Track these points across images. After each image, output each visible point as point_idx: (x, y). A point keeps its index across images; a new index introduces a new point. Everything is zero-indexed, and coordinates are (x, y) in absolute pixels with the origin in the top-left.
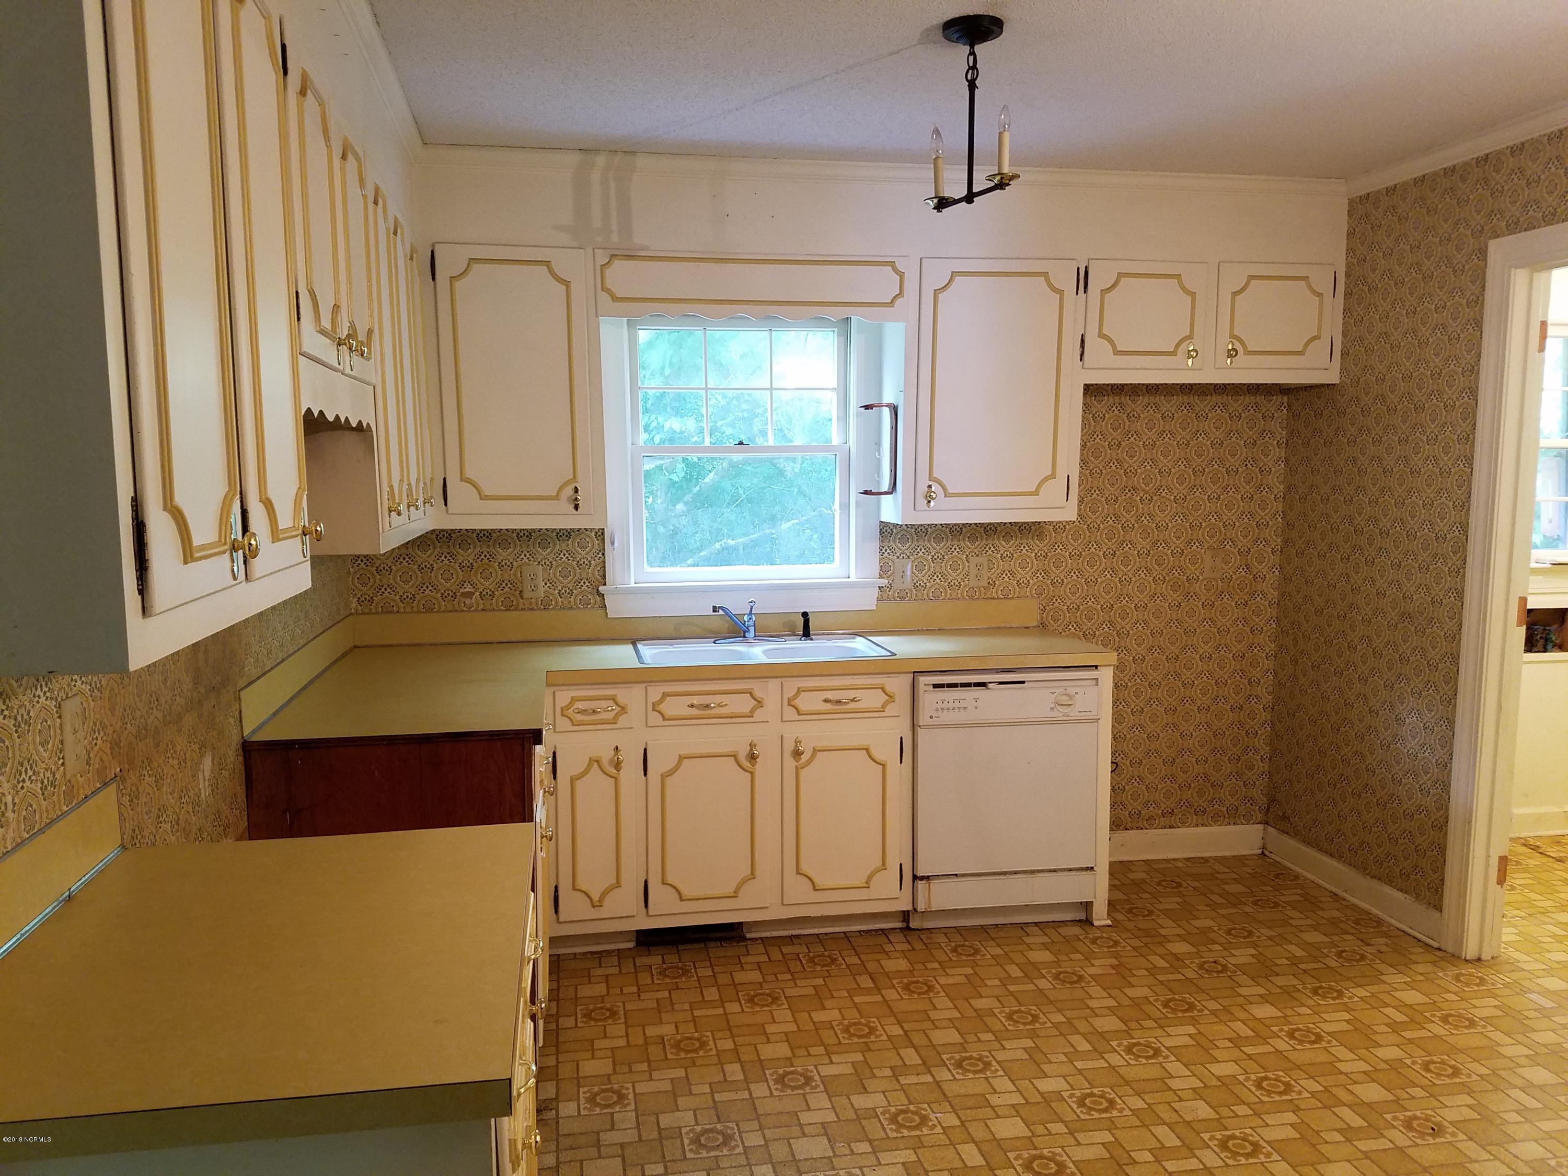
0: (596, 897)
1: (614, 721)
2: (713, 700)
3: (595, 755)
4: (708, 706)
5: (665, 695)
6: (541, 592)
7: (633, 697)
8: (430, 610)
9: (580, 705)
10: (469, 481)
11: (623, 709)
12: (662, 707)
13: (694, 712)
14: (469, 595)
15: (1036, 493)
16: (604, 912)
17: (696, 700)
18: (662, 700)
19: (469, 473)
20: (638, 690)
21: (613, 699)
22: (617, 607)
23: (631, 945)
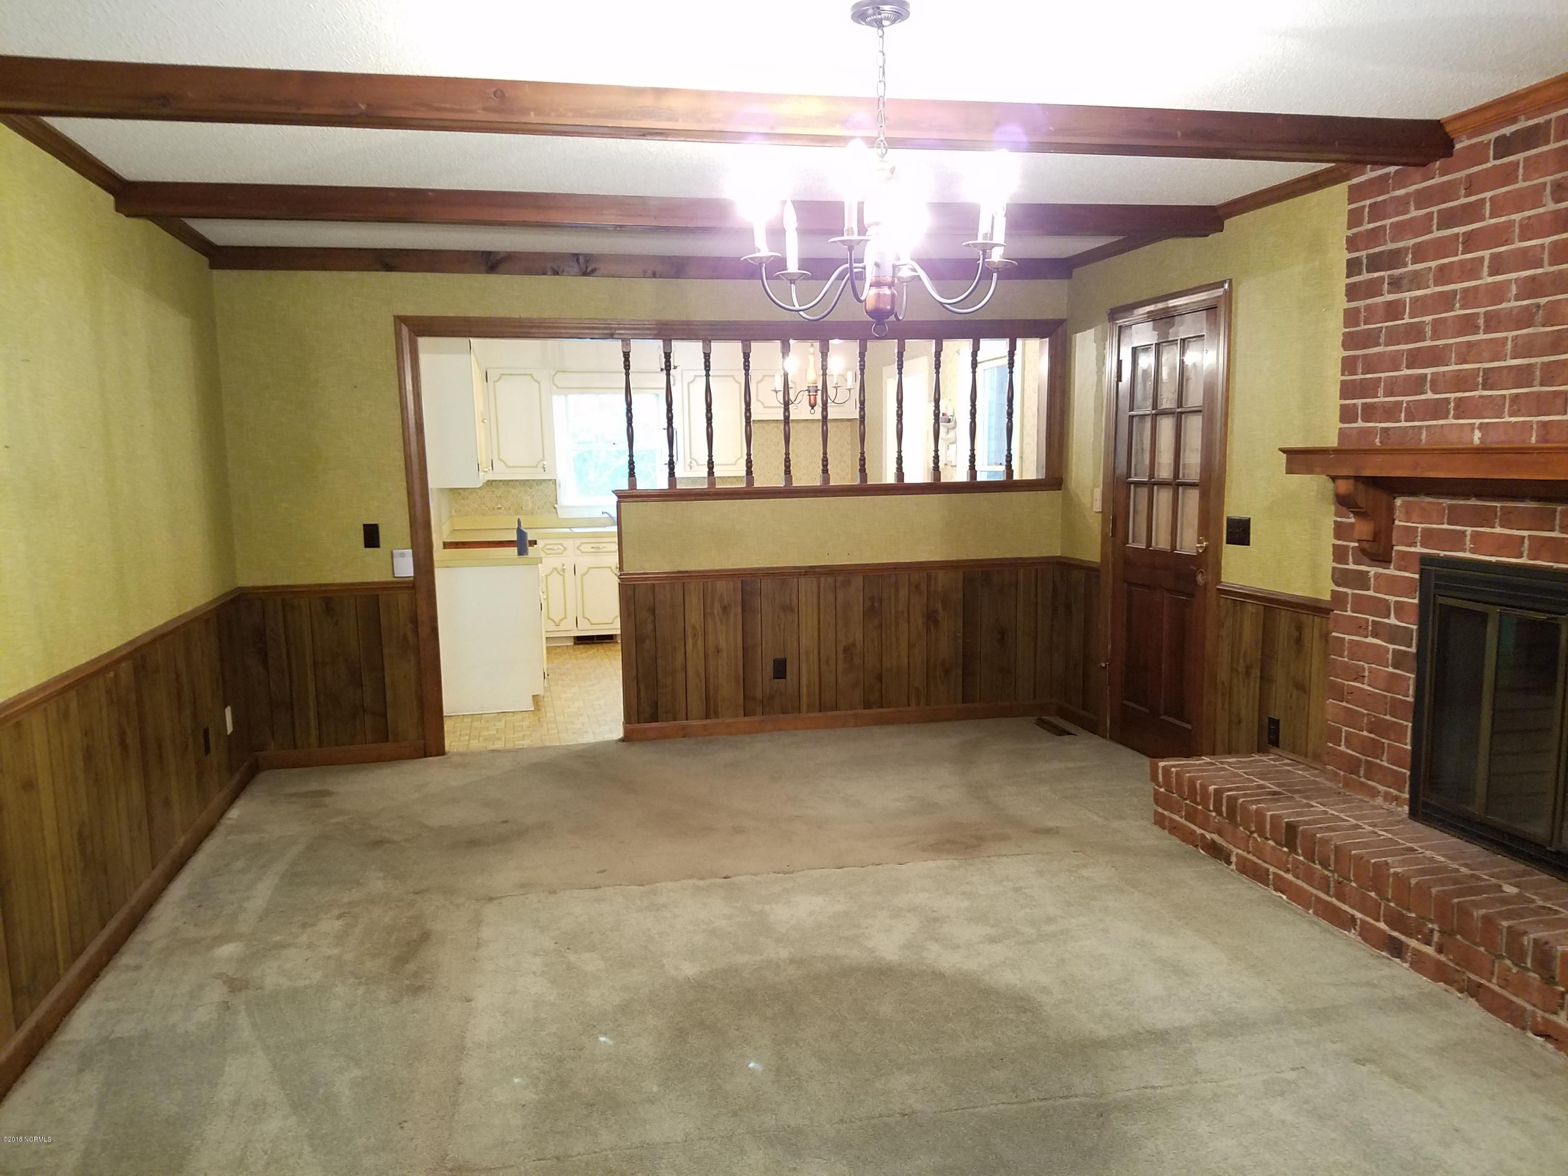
0: (557, 622)
1: (562, 553)
2: (601, 546)
3: (555, 566)
4: (598, 548)
5: (582, 543)
6: (530, 506)
7: (569, 543)
8: (484, 515)
9: (548, 547)
10: (502, 461)
11: (565, 549)
12: (581, 548)
13: (592, 550)
14: (500, 508)
15: (735, 464)
16: (562, 627)
17: (594, 545)
18: (580, 546)
19: (501, 457)
20: (571, 541)
21: (562, 545)
22: (562, 514)
23: (572, 644)
